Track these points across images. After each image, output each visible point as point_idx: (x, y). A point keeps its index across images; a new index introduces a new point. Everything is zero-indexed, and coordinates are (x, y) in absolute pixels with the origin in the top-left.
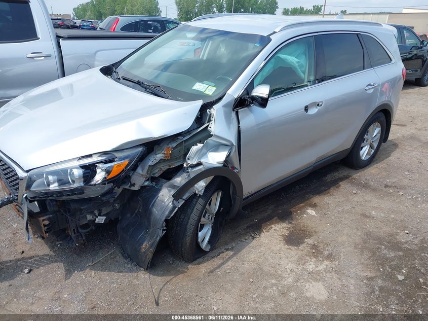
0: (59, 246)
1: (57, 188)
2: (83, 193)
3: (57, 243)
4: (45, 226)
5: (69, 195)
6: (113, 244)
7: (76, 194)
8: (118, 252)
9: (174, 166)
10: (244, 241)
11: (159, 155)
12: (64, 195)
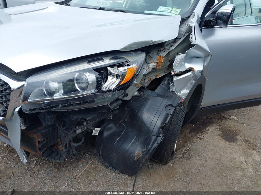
0: (35, 162)
1: (62, 97)
2: (93, 101)
3: (32, 160)
4: (39, 142)
5: (79, 104)
6: (89, 155)
7: (87, 102)
8: (96, 162)
9: (160, 77)
10: (195, 142)
11: (152, 64)
12: (72, 105)
